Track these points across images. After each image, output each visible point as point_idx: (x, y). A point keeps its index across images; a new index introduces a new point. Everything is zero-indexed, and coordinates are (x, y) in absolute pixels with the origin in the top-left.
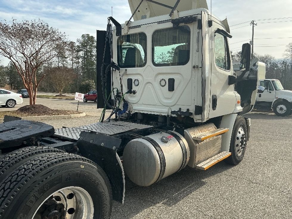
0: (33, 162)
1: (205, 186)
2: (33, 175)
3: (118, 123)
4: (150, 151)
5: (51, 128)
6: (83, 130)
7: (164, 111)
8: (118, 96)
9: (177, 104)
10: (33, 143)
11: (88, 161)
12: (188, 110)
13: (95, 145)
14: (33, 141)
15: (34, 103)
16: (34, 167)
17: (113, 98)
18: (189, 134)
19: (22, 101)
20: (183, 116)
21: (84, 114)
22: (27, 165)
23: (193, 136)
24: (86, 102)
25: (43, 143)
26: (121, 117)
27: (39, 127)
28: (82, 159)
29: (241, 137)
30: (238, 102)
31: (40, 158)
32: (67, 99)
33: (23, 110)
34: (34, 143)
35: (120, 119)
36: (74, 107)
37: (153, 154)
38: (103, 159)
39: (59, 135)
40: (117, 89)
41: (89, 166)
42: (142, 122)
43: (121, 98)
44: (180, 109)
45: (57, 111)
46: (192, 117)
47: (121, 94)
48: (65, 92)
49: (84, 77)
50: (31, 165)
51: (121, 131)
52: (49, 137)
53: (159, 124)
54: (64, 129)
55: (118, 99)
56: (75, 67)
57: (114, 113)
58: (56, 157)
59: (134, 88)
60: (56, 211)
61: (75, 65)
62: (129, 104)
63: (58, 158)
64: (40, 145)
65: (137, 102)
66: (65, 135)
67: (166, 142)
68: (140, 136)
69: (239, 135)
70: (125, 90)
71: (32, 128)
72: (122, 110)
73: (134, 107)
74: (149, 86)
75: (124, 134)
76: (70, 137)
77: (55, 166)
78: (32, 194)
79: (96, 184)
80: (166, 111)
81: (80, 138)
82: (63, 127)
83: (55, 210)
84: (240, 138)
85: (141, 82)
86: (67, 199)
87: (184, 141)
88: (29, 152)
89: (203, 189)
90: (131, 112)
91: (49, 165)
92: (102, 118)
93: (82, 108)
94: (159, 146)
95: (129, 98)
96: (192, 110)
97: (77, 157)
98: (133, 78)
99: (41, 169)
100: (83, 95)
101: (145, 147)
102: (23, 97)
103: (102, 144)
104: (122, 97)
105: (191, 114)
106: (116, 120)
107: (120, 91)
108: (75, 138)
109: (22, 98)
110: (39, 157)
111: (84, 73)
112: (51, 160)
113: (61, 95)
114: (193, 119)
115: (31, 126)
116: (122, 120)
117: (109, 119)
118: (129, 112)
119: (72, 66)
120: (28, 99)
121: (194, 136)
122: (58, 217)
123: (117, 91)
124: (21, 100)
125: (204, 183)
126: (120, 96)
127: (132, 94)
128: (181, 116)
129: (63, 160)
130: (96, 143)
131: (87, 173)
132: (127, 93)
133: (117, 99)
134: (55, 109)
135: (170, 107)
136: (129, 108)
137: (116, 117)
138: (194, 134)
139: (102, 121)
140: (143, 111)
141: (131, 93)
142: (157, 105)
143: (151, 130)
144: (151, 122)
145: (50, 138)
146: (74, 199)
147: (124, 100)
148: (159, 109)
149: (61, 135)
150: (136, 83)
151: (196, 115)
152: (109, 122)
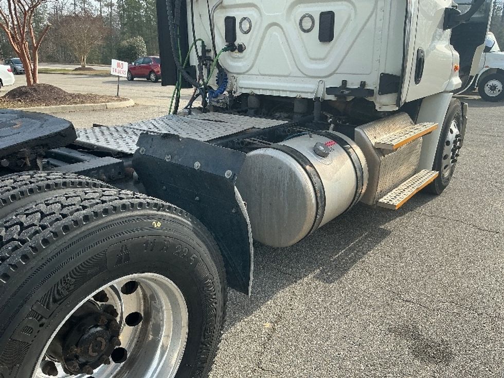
0: (23, 219)
1: (388, 238)
2: (25, 257)
3: (211, 115)
4: (293, 176)
5: (68, 125)
6: (141, 130)
7: (308, 88)
8: (205, 58)
9: (336, 72)
10: (25, 164)
11: (169, 208)
12: (363, 84)
13: (179, 167)
14: (24, 158)
15: (35, 82)
16: (25, 235)
17: (194, 61)
18: (365, 137)
19: (14, 80)
20: (350, 99)
21: (131, 102)
22: (7, 228)
23: (373, 142)
24: (132, 80)
25: (52, 161)
26: (214, 104)
27: (39, 123)
28: (156, 205)
29: (454, 141)
30: (456, 68)
31: (43, 207)
32: (96, 75)
33: (15, 95)
34: (29, 163)
35: (212, 107)
36: (111, 90)
37: (299, 181)
38: (197, 198)
39: (88, 141)
40: (203, 42)
41: (173, 220)
42: (257, 113)
43: (213, 61)
44: (344, 82)
45: (79, 96)
46: (370, 99)
47: (212, 54)
48: (90, 61)
49: (123, 33)
50: (17, 229)
51: (222, 132)
52: (67, 147)
53: (295, 116)
54: (97, 129)
55: (206, 65)
56: (106, 14)
57: (198, 95)
58: (86, 203)
59: (240, 39)
60: (99, 329)
61: (105, 9)
62: (229, 76)
63: (92, 206)
64: (44, 168)
65: (247, 71)
66: (102, 143)
67: (324, 155)
68: (266, 144)
69: (451, 137)
70: (221, 43)
71: (21, 126)
72: (215, 88)
73: (241, 82)
74: (275, 31)
75: (230, 139)
76: (113, 146)
77: (83, 229)
78: (28, 308)
79: (191, 261)
80: (312, 88)
81: (139, 149)
82: (95, 125)
83: (96, 326)
84: (452, 142)
85: (256, 23)
86: (121, 294)
87: (358, 151)
88: (14, 188)
89: (385, 245)
90: (235, 93)
91: (66, 228)
92: (173, 107)
93: (125, 90)
94: (312, 166)
95: (230, 62)
96: (373, 83)
97: (142, 200)
98: (238, 14)
99: (45, 241)
100: (126, 65)
101: (281, 166)
102: (16, 72)
103: (197, 165)
104: (215, 60)
105: (371, 92)
106: (204, 109)
107: (209, 46)
108: (126, 150)
109: (11, 74)
110: (39, 202)
111: (124, 25)
112: (72, 214)
113: (83, 69)
114: (373, 104)
115: (19, 123)
116: (217, 109)
117: (190, 110)
118: (230, 92)
119: (101, 11)
120: (24, 77)
121: (378, 140)
122: (103, 341)
123: (203, 46)
124: (11, 77)
125: (385, 234)
126: (210, 59)
127: (236, 54)
128: (346, 98)
129: (106, 211)
130: (178, 160)
131: (170, 240)
132: (225, 50)
133: (204, 64)
134: (76, 93)
135: (321, 79)
136: (229, 85)
137: (204, 103)
138: (376, 135)
139: (175, 112)
140: (259, 89)
141: (233, 50)
142: (291, 75)
143: (284, 131)
144: (278, 114)
145: (68, 149)
146: (138, 294)
147: (218, 66)
148: (297, 85)
149: (93, 141)
150: (246, 26)
151: (380, 95)
152: (190, 113)
